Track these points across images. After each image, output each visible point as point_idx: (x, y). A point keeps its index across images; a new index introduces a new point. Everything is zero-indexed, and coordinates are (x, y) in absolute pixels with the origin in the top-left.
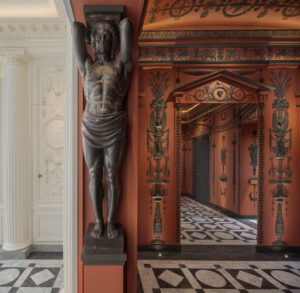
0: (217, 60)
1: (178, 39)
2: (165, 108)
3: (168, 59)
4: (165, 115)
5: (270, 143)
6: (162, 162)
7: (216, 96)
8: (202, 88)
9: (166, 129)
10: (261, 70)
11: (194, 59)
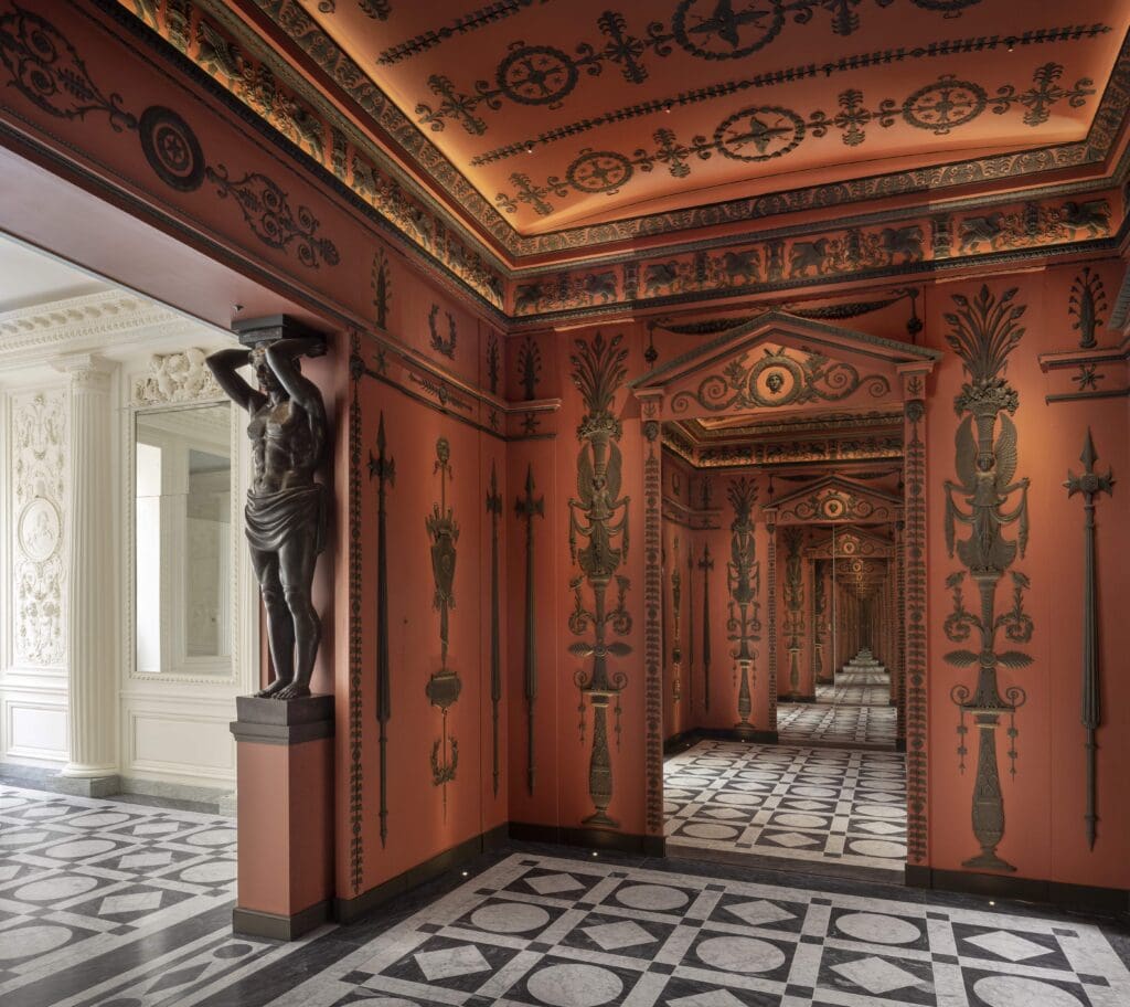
0: (764, 278)
1: (638, 239)
2: (618, 435)
3: (622, 298)
4: (616, 457)
5: (950, 532)
6: (611, 592)
7: (764, 391)
8: (719, 369)
9: (620, 497)
10: (914, 293)
11: (694, 287)
